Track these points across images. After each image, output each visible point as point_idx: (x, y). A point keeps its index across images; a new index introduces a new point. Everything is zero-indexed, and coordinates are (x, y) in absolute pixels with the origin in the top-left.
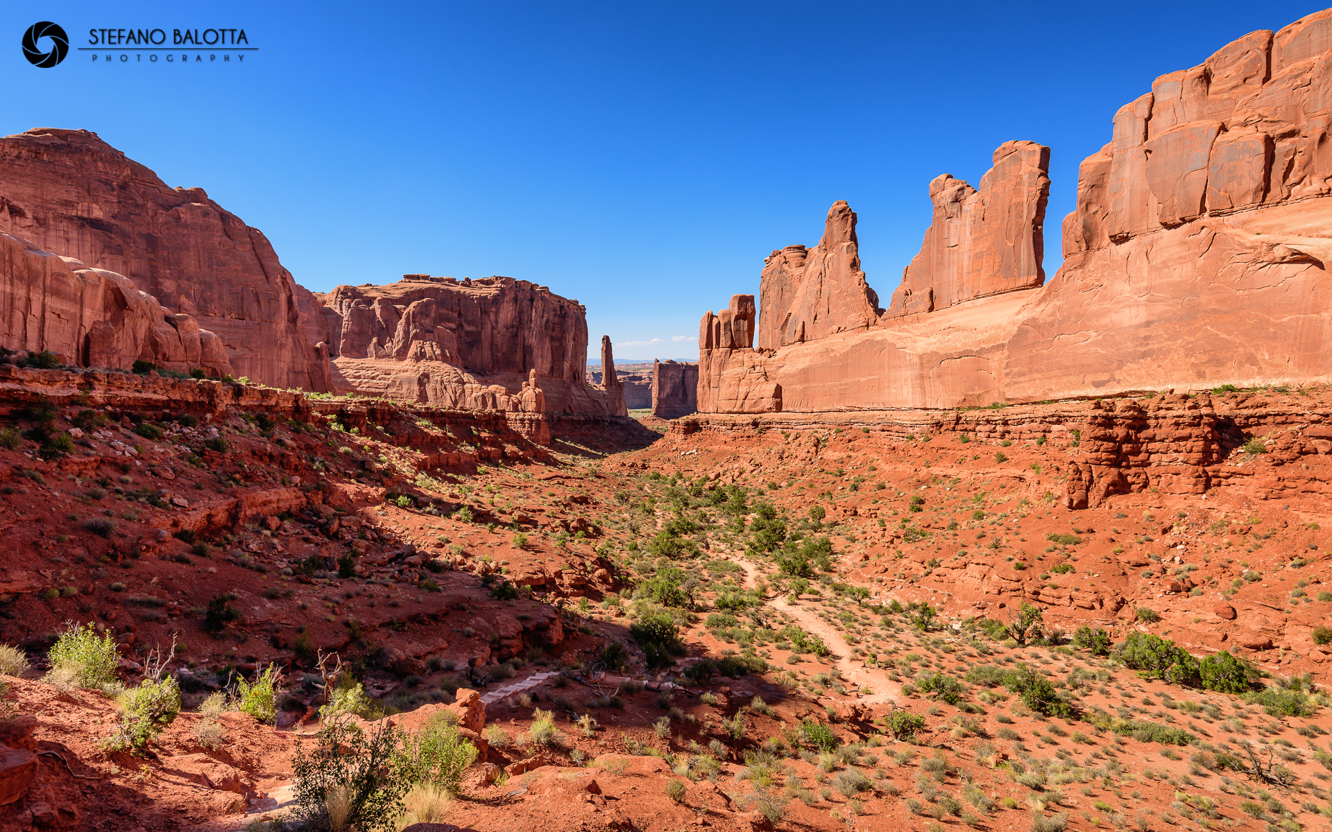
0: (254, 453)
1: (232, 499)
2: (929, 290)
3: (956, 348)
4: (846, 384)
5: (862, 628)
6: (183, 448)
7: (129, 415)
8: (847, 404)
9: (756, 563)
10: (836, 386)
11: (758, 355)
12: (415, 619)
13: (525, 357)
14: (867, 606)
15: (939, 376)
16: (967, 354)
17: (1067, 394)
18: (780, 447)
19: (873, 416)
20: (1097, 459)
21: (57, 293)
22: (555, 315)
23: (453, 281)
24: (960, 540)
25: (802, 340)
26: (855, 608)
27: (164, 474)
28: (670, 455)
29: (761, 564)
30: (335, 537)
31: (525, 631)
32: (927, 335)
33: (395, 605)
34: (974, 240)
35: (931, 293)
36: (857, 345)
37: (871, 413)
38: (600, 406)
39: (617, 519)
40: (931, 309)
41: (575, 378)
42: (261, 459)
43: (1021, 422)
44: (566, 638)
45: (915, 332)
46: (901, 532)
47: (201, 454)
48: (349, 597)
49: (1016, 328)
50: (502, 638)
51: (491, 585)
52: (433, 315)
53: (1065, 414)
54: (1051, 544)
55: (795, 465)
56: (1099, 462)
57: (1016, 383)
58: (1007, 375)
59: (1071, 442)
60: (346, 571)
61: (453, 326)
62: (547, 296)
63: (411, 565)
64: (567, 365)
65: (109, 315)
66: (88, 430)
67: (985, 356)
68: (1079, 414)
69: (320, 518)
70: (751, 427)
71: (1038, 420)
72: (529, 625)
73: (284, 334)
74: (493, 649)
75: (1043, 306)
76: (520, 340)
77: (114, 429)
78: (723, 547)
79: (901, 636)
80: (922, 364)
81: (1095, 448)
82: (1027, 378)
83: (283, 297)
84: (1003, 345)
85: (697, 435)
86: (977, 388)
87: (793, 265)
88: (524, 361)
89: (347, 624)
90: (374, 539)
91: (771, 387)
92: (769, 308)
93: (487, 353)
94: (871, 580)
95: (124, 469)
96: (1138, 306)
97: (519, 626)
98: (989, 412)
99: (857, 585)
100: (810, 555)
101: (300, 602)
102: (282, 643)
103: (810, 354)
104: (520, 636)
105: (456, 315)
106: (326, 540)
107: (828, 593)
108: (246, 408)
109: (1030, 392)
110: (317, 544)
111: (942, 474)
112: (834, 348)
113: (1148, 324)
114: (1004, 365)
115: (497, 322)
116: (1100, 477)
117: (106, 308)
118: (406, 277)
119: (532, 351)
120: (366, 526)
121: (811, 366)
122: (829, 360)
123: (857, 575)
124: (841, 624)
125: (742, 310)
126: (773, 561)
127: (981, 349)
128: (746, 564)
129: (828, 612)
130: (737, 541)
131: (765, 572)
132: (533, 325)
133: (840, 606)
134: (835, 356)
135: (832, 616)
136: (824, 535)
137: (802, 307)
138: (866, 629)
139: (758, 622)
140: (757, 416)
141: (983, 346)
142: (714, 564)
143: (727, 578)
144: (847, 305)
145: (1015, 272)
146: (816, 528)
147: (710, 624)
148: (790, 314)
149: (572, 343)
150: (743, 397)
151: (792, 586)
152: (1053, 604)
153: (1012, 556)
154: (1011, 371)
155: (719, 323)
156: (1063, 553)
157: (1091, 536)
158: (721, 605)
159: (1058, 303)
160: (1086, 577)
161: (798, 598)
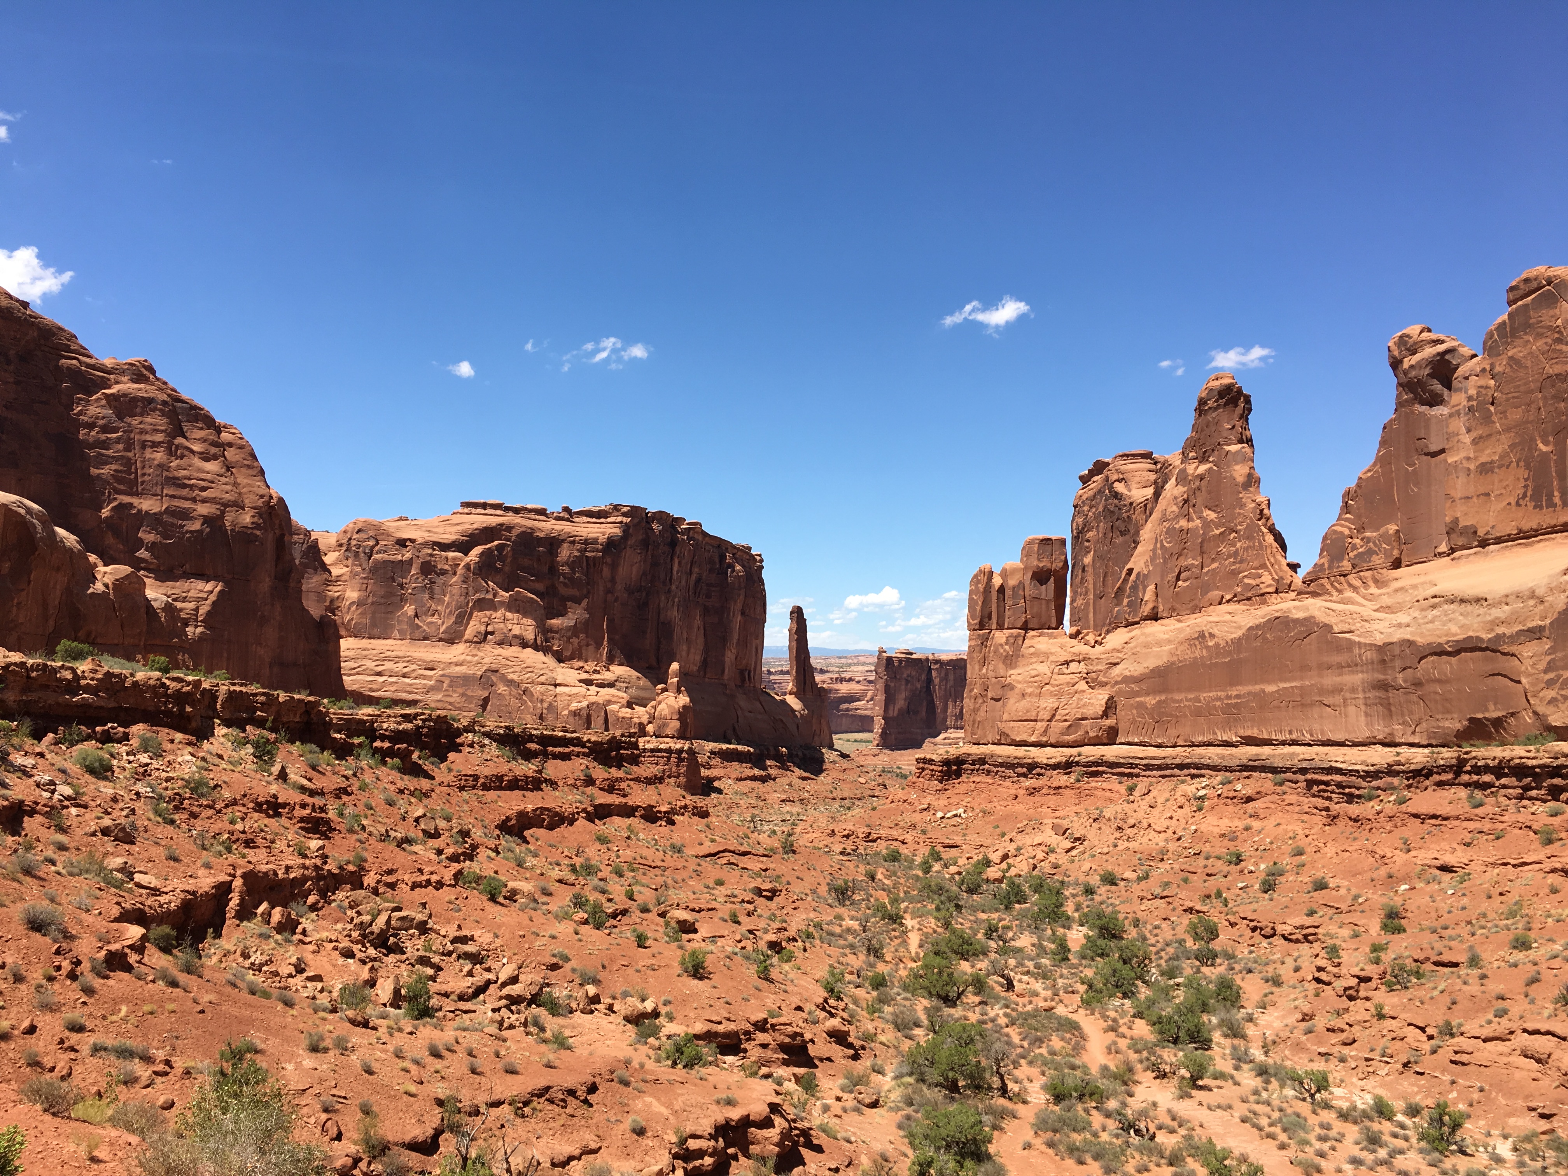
2: (1392, 528)
3: (1448, 635)
4: (1238, 696)
5: (1326, 1146)
8: (1242, 732)
9: (1105, 1017)
10: (1219, 699)
11: (1074, 642)
12: (544, 1093)
14: (1327, 1106)
15: (1417, 684)
16: (1471, 645)
18: (1119, 808)
19: (1293, 755)
22: (711, 571)
23: (542, 512)
25: (1154, 617)
26: (1305, 1108)
28: (917, 817)
29: (1114, 1020)
32: (1392, 610)
33: (509, 1070)
34: (1476, 441)
35: (1396, 532)
36: (1258, 627)
37: (1287, 749)
38: (786, 728)
39: (838, 930)
40: (1397, 564)
41: (743, 680)
45: (1369, 603)
46: (1372, 970)
48: (434, 1052)
51: (651, 1040)
52: (507, 569)
58: (1550, 684)
61: (541, 589)
62: (699, 538)
63: (514, 1000)
64: (730, 656)
67: (1506, 649)
69: (359, 913)
70: (1062, 770)
72: (735, 1114)
73: (269, 600)
76: (652, 612)
78: (1038, 986)
80: (1383, 662)
84: (1541, 629)
85: (964, 783)
86: (1491, 707)
87: (1134, 486)
88: (660, 650)
89: (435, 1099)
91: (1099, 700)
92: (1088, 560)
94: (1327, 1056)
95: (58, 825)
97: (719, 1116)
98: (1519, 751)
99: (1302, 1064)
100: (1205, 1008)
101: (358, 1058)
103: (1169, 641)
107: (1249, 1080)
110: (359, 959)
111: (1437, 863)
112: (1215, 631)
114: (1542, 666)
115: (614, 583)
118: (465, 504)
119: (671, 631)
121: (1173, 663)
122: (1205, 653)
123: (1299, 1047)
124: (1283, 1137)
125: (1044, 564)
126: (1134, 1016)
127: (1498, 637)
128: (1082, 1018)
129: (1255, 1114)
130: (1061, 976)
131: (1124, 1036)
132: (673, 587)
133: (1276, 1103)
134: (1217, 645)
135: (1264, 1122)
136: (1221, 970)
137: (1153, 559)
138: (1333, 1149)
139: (1128, 1126)
140: (1074, 751)
141: (1500, 630)
142: (1026, 1016)
143: (1056, 1043)
144: (1236, 553)
145: (1557, 500)
146: (1207, 958)
147: (1042, 1125)
148: (1130, 571)
149: (739, 618)
150: (1047, 716)
151: (1180, 1064)
154: (1559, 677)
155: (1003, 585)
158: (1056, 1092)
161: (1194, 1086)
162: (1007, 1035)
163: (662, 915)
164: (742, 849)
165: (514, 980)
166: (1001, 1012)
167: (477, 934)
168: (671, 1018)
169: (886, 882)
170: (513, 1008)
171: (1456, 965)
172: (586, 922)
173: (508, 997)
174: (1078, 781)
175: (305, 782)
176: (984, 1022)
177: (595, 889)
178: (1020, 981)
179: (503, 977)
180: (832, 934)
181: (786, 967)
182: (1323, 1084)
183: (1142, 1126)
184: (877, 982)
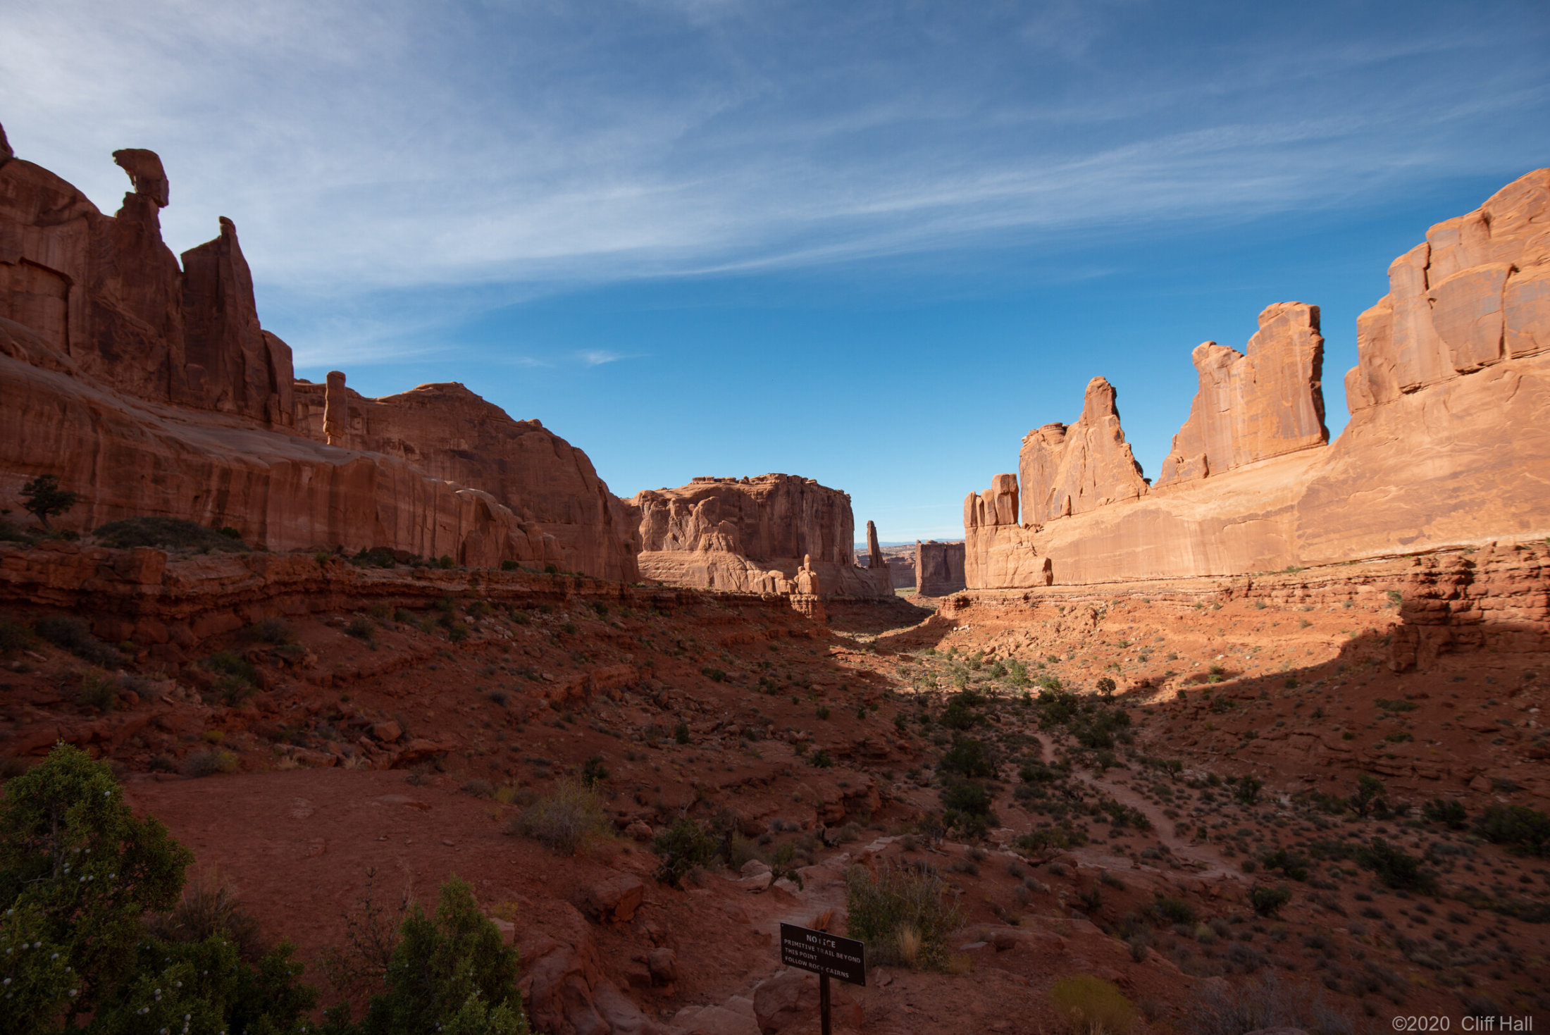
0: (597, 635)
1: (585, 674)
2: (1202, 456)
3: (1239, 513)
4: (1120, 555)
5: (1181, 802)
6: (545, 631)
7: (504, 605)
8: (1123, 575)
9: (1053, 736)
10: (1109, 557)
11: (1024, 530)
12: (748, 782)
13: (799, 545)
14: (1180, 780)
15: (1222, 542)
16: (1252, 517)
17: (1371, 553)
18: (1056, 620)
19: (1153, 586)
20: (1424, 619)
21: (443, 510)
22: (823, 505)
23: (734, 480)
24: (1277, 710)
25: (1069, 514)
26: (1168, 783)
27: (533, 653)
28: (944, 631)
29: (1059, 737)
30: (666, 707)
31: (846, 798)
32: (1205, 502)
33: (730, 770)
34: (1247, 403)
35: (1205, 459)
36: (1129, 516)
37: (1150, 582)
38: (869, 586)
40: (1207, 474)
41: (844, 562)
42: (603, 640)
43: (1323, 585)
44: (884, 806)
45: (1192, 499)
47: (558, 636)
48: (691, 761)
49: (1304, 489)
50: (827, 803)
51: (804, 753)
52: (718, 511)
53: (1373, 574)
54: (1380, 712)
55: (1075, 636)
57: (1310, 545)
58: (1299, 537)
59: (1386, 603)
60: (682, 738)
61: (735, 520)
62: (815, 488)
63: (732, 734)
64: (836, 550)
65: (478, 525)
66: (477, 618)
67: (1272, 519)
69: (652, 690)
70: (1023, 601)
71: (1343, 582)
72: (850, 792)
73: (602, 535)
74: (819, 814)
75: (1333, 464)
76: (794, 529)
77: (495, 617)
78: (1014, 719)
79: (1225, 810)
80: (1202, 531)
81: (1421, 607)
82: (1323, 539)
83: (600, 503)
84: (1292, 507)
85: (968, 610)
86: (1267, 552)
87: (1052, 442)
88: (799, 548)
89: (693, 785)
90: (697, 710)
91: (1041, 562)
92: (1030, 485)
93: (765, 542)
94: (1180, 752)
95: (506, 651)
96: (1441, 457)
98: (1285, 576)
99: (1166, 758)
100: (1109, 728)
101: (653, 765)
102: (644, 801)
103: (1079, 527)
104: (841, 802)
105: (737, 510)
106: (659, 710)
107: (1136, 767)
108: (585, 597)
109: (1328, 553)
110: (653, 714)
111: (1241, 642)
112: (1105, 520)
113: (1456, 475)
114: (1295, 527)
115: (773, 515)
116: (1428, 637)
117: (477, 520)
118: (696, 479)
119: (804, 538)
121: (1081, 539)
122: (1099, 532)
123: (1164, 748)
124: (1156, 798)
125: (1005, 489)
126: (1069, 734)
127: (1268, 512)
128: (1041, 737)
129: (1140, 785)
131: (1063, 745)
132: (804, 515)
133: (1152, 779)
134: (1106, 528)
135: (1145, 790)
136: (1118, 707)
137: (1066, 482)
138: (1185, 803)
139: (1069, 794)
140: (1030, 590)
141: (1269, 509)
142: (1008, 737)
143: (1025, 750)
144: (1114, 476)
145: (1296, 432)
147: (1019, 795)
148: (1054, 490)
149: (840, 529)
150: (1012, 572)
151: (1096, 759)
152: (1392, 775)
153: (1338, 726)
154: (1304, 533)
155: (983, 502)
156: (1396, 720)
157: (1425, 701)
158: (1026, 777)
159: (1350, 460)
160: (1428, 746)
161: (1105, 772)
162: (998, 747)
163: (807, 688)
165: (732, 724)
166: (994, 734)
167: (711, 699)
168: (813, 742)
171: (1253, 698)
172: (766, 693)
173: (729, 732)
174: (1032, 606)
175: (621, 625)
176: (984, 740)
177: (771, 675)
179: (725, 721)
181: (874, 714)
182: (1178, 767)
183: (1074, 793)
184: (925, 720)
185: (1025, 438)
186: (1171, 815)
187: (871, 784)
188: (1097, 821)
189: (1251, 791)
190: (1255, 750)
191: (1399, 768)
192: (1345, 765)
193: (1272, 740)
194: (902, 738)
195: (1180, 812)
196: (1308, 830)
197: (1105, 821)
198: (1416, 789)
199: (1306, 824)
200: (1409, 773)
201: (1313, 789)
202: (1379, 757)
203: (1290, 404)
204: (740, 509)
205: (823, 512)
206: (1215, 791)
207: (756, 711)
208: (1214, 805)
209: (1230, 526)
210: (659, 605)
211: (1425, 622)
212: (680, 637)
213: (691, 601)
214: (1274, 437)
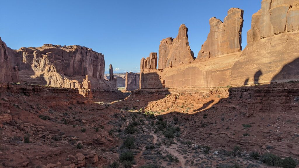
2: (209, 52)
3: (217, 69)
4: (184, 80)
5: (189, 154)
8: (185, 86)
10: (181, 80)
11: (158, 71)
12: (50, 155)
13: (84, 71)
14: (190, 147)
15: (212, 77)
16: (220, 71)
19: (192, 90)
20: (256, 102)
22: (94, 58)
23: (60, 46)
24: (217, 127)
25: (171, 67)
26: (187, 148)
28: (131, 102)
29: (159, 135)
30: (22, 130)
31: (86, 158)
32: (208, 65)
33: (44, 152)
34: (222, 37)
36: (188, 68)
37: (192, 88)
38: (109, 86)
39: (114, 122)
40: (210, 57)
41: (101, 78)
43: (235, 91)
44: (99, 160)
45: (205, 64)
46: (200, 125)
48: (28, 149)
49: (234, 63)
50: (78, 161)
51: (74, 144)
52: (53, 57)
53: (248, 89)
54: (243, 127)
55: (170, 104)
56: (257, 103)
57: (234, 80)
58: (231, 77)
59: (249, 97)
60: (27, 141)
61: (60, 61)
62: (92, 52)
63: (48, 138)
64: (98, 74)
68: (251, 89)
69: (17, 124)
70: (156, 93)
71: (240, 91)
72: (87, 157)
73: (3, 63)
74: (75, 164)
75: (242, 57)
76: (83, 65)
79: (201, 156)
80: (207, 74)
81: (256, 99)
82: (237, 78)
83: (3, 51)
84: (230, 69)
85: (140, 95)
86: (222, 81)
87: (169, 43)
88: (84, 72)
89: (28, 158)
90: (35, 131)
91: (162, 80)
92: (161, 57)
93: (72, 70)
94: (192, 139)
96: (268, 57)
97: (84, 157)
98: (226, 88)
99: (186, 140)
100: (174, 132)
101: (12, 151)
102: (6, 165)
103: (174, 71)
104: (84, 160)
105: (61, 57)
106: (19, 131)
107: (179, 144)
109: (238, 82)
110: (17, 132)
112: (181, 69)
113: (270, 63)
114: (230, 74)
115: (75, 60)
116: (257, 107)
118: (45, 45)
119: (87, 69)
120: (32, 126)
121: (174, 75)
122: (179, 73)
123: (187, 138)
124: (183, 153)
125: (153, 57)
126: (162, 134)
127: (224, 70)
128: (154, 135)
130: (152, 128)
131: (160, 138)
132: (87, 61)
133: (183, 147)
134: (181, 71)
135: (180, 150)
136: (178, 126)
137: (171, 57)
138: (190, 154)
139: (158, 153)
140: (158, 89)
142: (145, 135)
143: (149, 140)
144: (185, 56)
145: (234, 47)
146: (176, 124)
147: (144, 154)
148: (168, 59)
149: (100, 66)
150: (154, 84)
151: (168, 142)
152: (244, 145)
153: (232, 131)
154: (232, 76)
155: (146, 61)
156: (246, 130)
157: (254, 125)
158: (147, 148)
159: (246, 56)
160: (253, 137)
161: (170, 145)
162: (141, 139)
164: (98, 109)
165: (49, 135)
166: (140, 135)
167: (42, 126)
168: (78, 140)
169: (125, 113)
170: (48, 140)
171: (213, 123)
172: (64, 124)
173: (47, 138)
174: (158, 94)
176: (137, 137)
177: (68, 117)
178: (145, 129)
179: (46, 134)
180: (113, 123)
182: (190, 143)
183: (160, 152)
184: (120, 131)
185: (161, 41)
186: (185, 158)
187: (95, 153)
188: (165, 161)
189: (208, 150)
190: (211, 138)
191: (245, 143)
192: (232, 142)
193: (216, 135)
194: (110, 137)
195: (188, 157)
196: (220, 161)
197: (167, 160)
198: (249, 149)
199: (220, 159)
200: (248, 144)
201: (224, 149)
202: (241, 140)
203: (233, 38)
204: (63, 57)
205: (94, 60)
206: (199, 150)
207: (59, 130)
208: (198, 154)
209: (214, 73)
210: (25, 91)
211: (256, 103)
212: (32, 104)
213: (39, 90)
214: (228, 48)
